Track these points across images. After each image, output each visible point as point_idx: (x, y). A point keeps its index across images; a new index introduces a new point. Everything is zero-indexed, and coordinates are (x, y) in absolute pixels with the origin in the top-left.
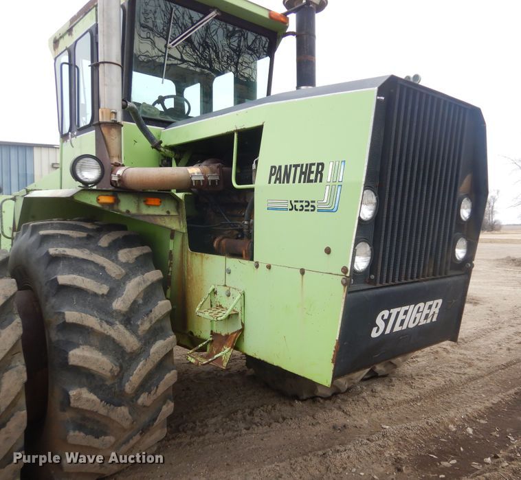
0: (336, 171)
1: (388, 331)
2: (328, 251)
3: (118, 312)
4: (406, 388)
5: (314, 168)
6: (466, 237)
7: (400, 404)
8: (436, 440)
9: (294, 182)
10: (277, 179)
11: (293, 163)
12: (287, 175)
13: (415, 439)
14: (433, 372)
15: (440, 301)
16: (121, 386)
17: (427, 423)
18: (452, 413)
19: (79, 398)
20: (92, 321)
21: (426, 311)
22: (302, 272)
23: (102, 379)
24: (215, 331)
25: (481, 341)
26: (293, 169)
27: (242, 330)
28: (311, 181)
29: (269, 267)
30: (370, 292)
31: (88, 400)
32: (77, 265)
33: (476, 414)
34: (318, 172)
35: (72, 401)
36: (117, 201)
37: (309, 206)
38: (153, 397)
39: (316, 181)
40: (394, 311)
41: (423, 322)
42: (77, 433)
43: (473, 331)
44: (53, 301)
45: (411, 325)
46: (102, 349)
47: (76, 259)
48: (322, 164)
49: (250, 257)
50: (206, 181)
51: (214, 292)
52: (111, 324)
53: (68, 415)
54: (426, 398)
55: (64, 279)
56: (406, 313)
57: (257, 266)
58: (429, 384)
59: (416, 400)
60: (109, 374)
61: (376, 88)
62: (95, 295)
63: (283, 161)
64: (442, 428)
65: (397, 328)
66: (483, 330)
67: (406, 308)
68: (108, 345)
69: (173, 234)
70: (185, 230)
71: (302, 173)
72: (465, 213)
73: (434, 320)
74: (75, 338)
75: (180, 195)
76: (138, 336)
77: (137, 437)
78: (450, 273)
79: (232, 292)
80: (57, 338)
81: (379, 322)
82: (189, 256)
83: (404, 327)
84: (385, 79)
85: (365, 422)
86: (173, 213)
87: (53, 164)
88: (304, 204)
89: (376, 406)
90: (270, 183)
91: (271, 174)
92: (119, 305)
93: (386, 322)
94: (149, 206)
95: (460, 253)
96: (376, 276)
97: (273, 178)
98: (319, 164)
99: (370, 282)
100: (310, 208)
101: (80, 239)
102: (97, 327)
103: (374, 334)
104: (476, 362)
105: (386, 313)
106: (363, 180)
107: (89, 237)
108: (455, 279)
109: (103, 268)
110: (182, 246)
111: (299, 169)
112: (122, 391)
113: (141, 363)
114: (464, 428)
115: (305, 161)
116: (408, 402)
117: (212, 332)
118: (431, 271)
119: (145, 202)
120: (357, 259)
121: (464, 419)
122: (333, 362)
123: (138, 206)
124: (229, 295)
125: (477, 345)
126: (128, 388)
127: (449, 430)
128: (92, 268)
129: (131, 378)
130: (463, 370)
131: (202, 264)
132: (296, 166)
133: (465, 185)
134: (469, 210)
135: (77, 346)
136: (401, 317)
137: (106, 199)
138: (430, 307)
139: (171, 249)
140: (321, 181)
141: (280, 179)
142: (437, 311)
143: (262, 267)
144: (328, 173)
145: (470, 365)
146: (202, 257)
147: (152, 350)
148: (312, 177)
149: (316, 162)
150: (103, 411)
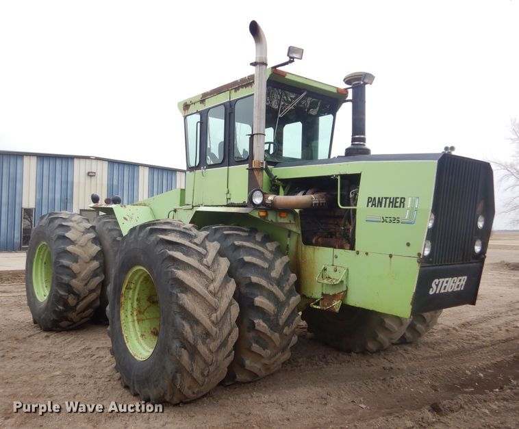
0: (413, 202)
1: (437, 292)
2: (408, 244)
3: (274, 278)
4: (429, 350)
5: (398, 200)
6: (481, 239)
7: (427, 358)
8: (458, 379)
9: (385, 206)
10: (372, 205)
11: (384, 196)
12: (380, 203)
13: (442, 376)
14: (448, 341)
15: (466, 278)
16: (278, 321)
17: (450, 368)
18: (467, 365)
19: (259, 325)
20: (263, 282)
21: (458, 283)
22: (391, 256)
23: (269, 315)
24: (324, 293)
25: (484, 325)
26: (384, 200)
27: (346, 291)
28: (397, 207)
29: (367, 254)
30: (431, 268)
31: (263, 326)
32: (250, 251)
33: (485, 367)
34: (401, 202)
35: (256, 326)
36: (267, 215)
37: (396, 220)
38: (290, 330)
39: (400, 207)
40: (441, 280)
41: (456, 289)
42: (256, 345)
43: (475, 317)
44: (241, 271)
45: (450, 290)
46: (269, 299)
47: (249, 247)
48: (404, 198)
49: (352, 248)
50: (319, 203)
51: (325, 269)
52: (273, 285)
53: (252, 334)
54: (446, 356)
55: (247, 259)
56: (447, 282)
57: (358, 253)
58: (446, 348)
59: (438, 357)
60: (272, 313)
61: (437, 161)
62: (263, 268)
63: (377, 195)
64: (461, 372)
65: (442, 291)
66: (484, 317)
67: (447, 279)
68: (271, 296)
69: (290, 233)
70: (300, 232)
71: (390, 202)
72: (480, 224)
73: (462, 289)
74: (256, 291)
75: (297, 211)
76: (284, 293)
77: (280, 354)
78: (472, 261)
79: (338, 268)
80: (245, 291)
81: (434, 285)
82: (303, 248)
83: (446, 291)
84: (441, 156)
85: (404, 367)
86: (293, 222)
87: (89, 173)
88: (392, 219)
89: (410, 359)
90: (368, 206)
91: (368, 202)
92: (274, 274)
93: (437, 285)
94: (281, 217)
95: (478, 249)
96: (433, 259)
97: (370, 204)
98: (401, 198)
99: (429, 262)
100: (396, 221)
101: (246, 236)
102: (266, 286)
103: (431, 293)
104: (481, 337)
105: (437, 281)
106: (431, 208)
107: (249, 236)
108: (475, 264)
109: (263, 253)
110: (297, 242)
111: (388, 200)
112: (278, 324)
113: (286, 309)
114: (477, 373)
115: (392, 195)
116: (432, 358)
117: (323, 294)
118: (461, 258)
119: (280, 215)
120: (426, 249)
121: (476, 368)
122: (411, 304)
123: (276, 218)
124: (336, 271)
125: (480, 327)
126: (281, 322)
127: (466, 374)
128: (257, 253)
129: (282, 317)
130: (471, 342)
131: (314, 253)
132: (386, 198)
133: (480, 207)
134: (483, 223)
135: (257, 296)
136: (445, 284)
137: (262, 214)
138: (460, 280)
139: (288, 243)
140: (403, 207)
141: (375, 205)
142: (464, 283)
143: (362, 254)
144: (408, 203)
145: (477, 339)
146: (314, 249)
147: (291, 302)
148: (398, 205)
149: (400, 196)
150: (269, 334)
